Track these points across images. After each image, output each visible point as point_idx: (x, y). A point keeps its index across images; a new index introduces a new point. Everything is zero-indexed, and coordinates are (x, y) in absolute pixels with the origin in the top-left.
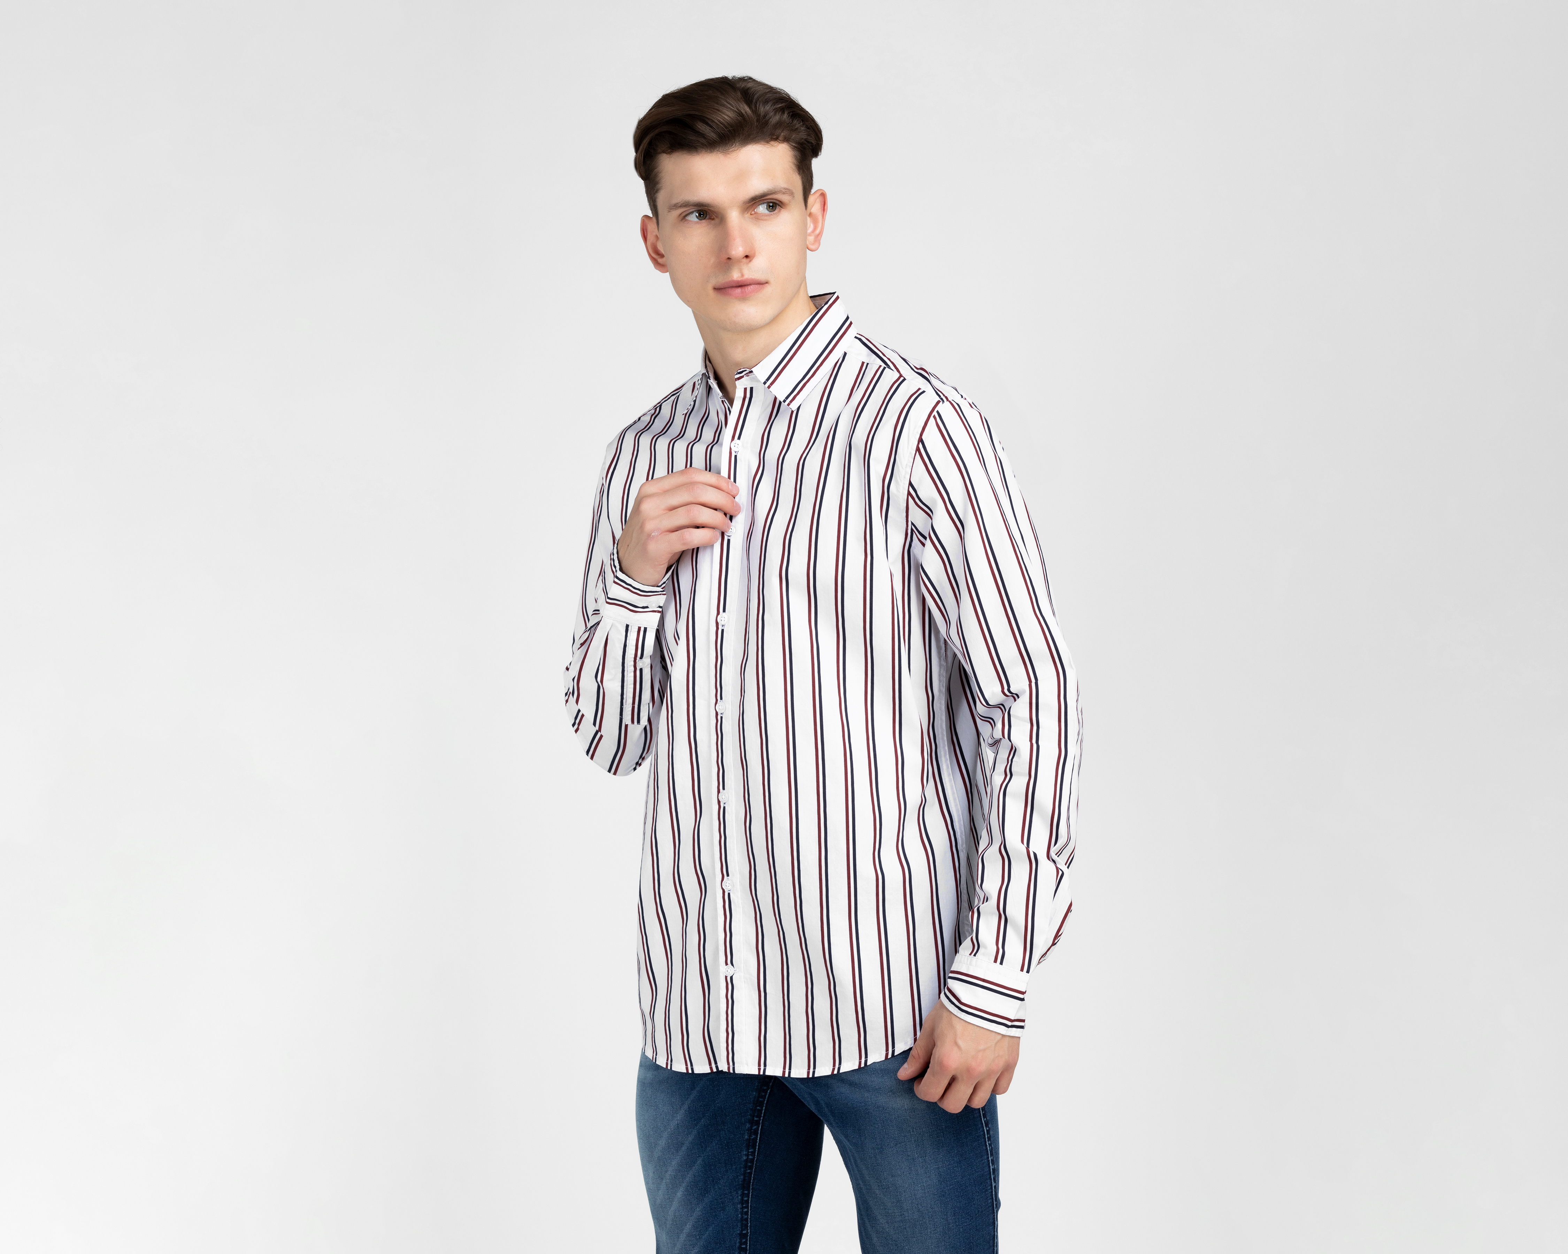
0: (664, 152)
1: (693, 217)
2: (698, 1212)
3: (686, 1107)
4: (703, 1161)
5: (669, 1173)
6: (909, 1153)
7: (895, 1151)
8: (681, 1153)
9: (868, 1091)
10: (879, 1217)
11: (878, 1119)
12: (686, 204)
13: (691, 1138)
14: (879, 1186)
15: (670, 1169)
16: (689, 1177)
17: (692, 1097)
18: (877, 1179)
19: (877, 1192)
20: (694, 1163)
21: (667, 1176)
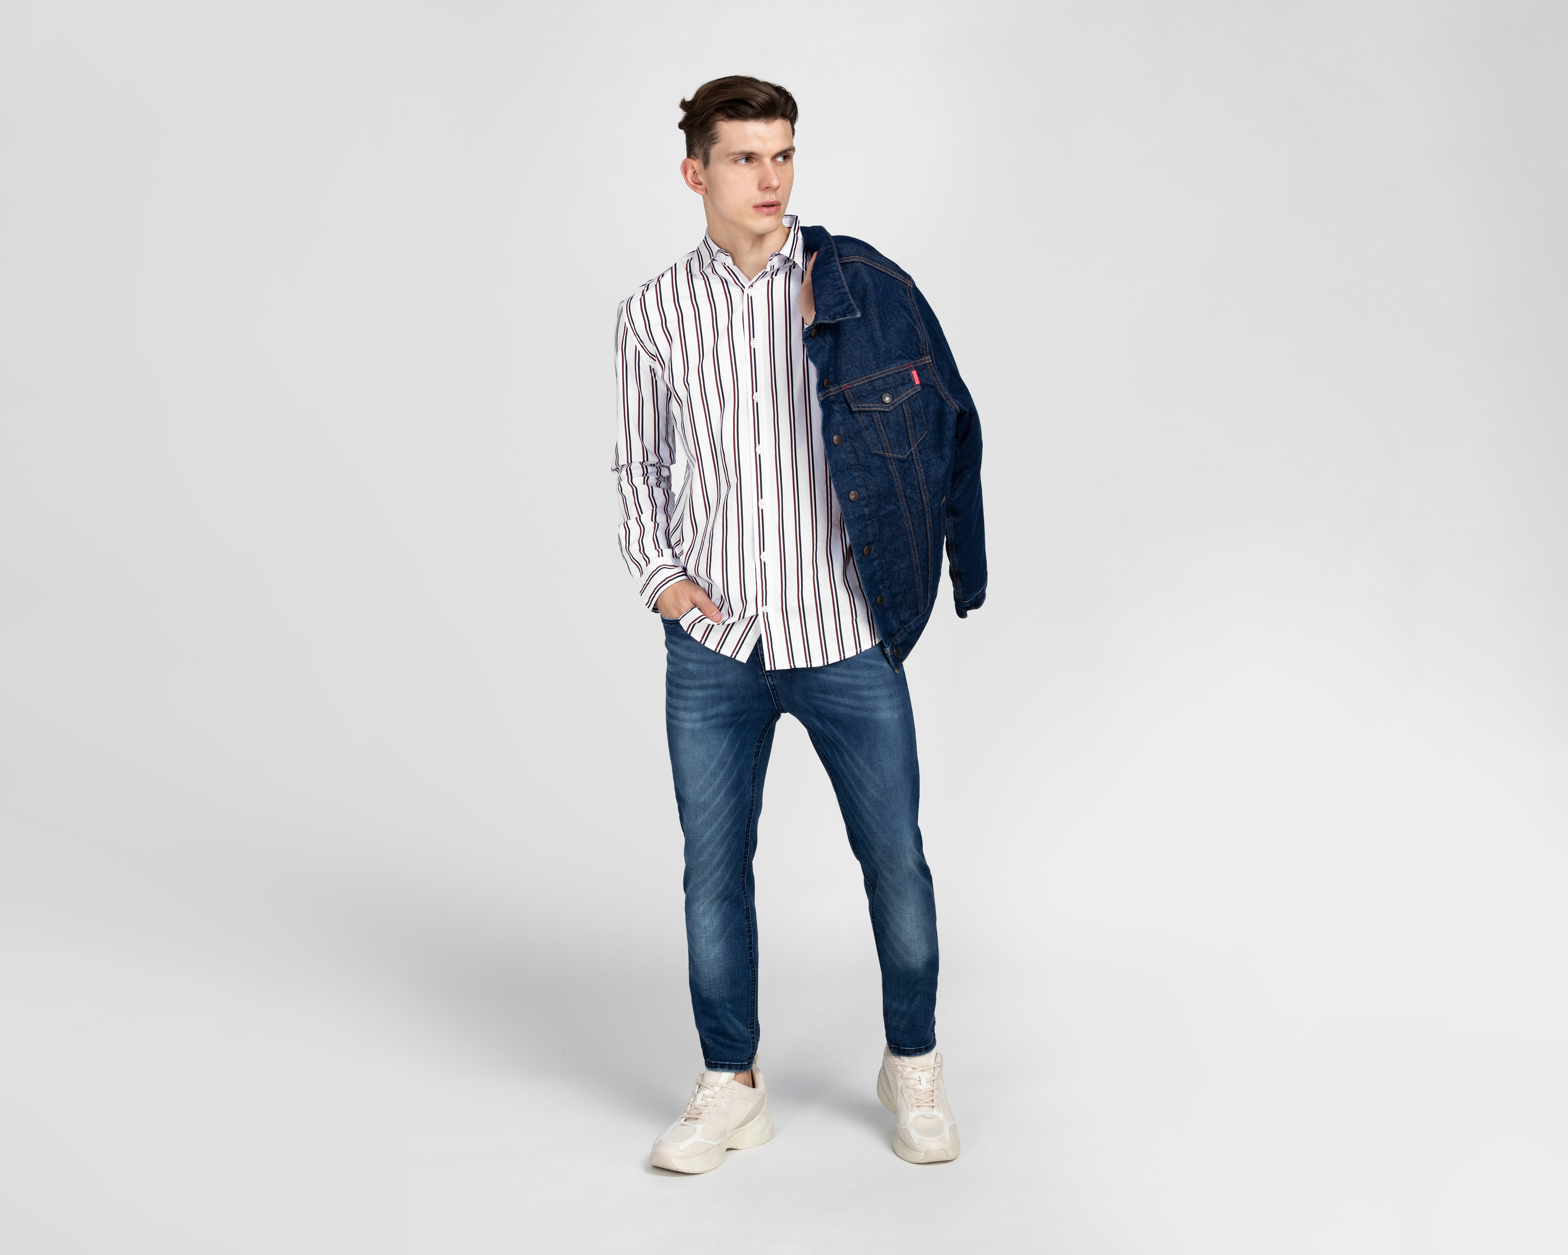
0: (722, 120)
1: (743, 162)
2: (732, 802)
3: (727, 739)
4: (737, 771)
5: (717, 781)
6: (890, 746)
7: (882, 746)
8: (725, 768)
9: (866, 711)
10: (870, 789)
11: (873, 728)
12: (734, 154)
13: (731, 758)
14: (871, 769)
15: (718, 779)
16: (729, 783)
17: (730, 732)
18: (870, 764)
19: (869, 773)
20: (733, 773)
21: (716, 783)
